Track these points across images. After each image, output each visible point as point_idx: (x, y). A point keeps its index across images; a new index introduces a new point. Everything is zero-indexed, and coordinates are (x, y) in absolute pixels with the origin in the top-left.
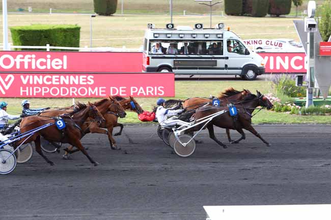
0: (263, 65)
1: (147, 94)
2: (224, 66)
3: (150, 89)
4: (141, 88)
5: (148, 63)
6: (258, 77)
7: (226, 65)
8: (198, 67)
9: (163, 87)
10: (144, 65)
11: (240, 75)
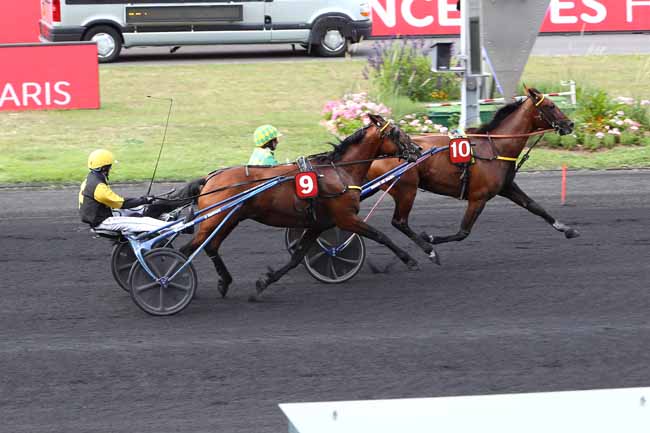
0: (365, 14)
1: (25, 103)
2: (262, 21)
3: (32, 90)
4: (9, 87)
5: (57, 16)
7: (268, 18)
8: (192, 23)
9: (67, 84)
10: (43, 22)
11: (306, 45)
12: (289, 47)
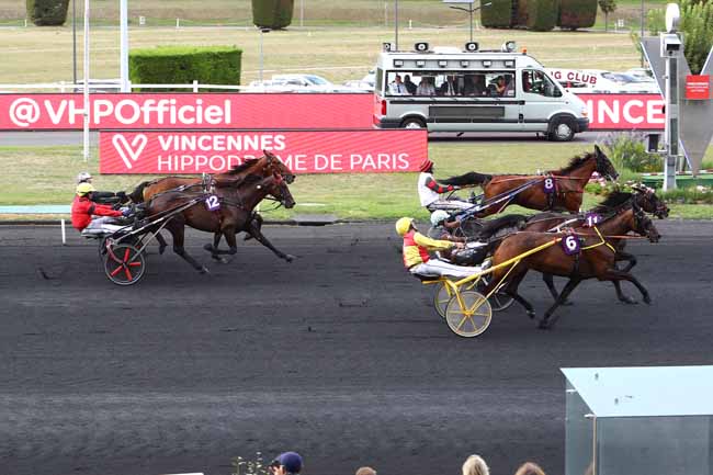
0: (585, 114)
2: (517, 117)
5: (384, 112)
6: (577, 135)
7: (521, 115)
8: (472, 118)
10: (376, 115)
11: (546, 133)
12: (535, 134)
